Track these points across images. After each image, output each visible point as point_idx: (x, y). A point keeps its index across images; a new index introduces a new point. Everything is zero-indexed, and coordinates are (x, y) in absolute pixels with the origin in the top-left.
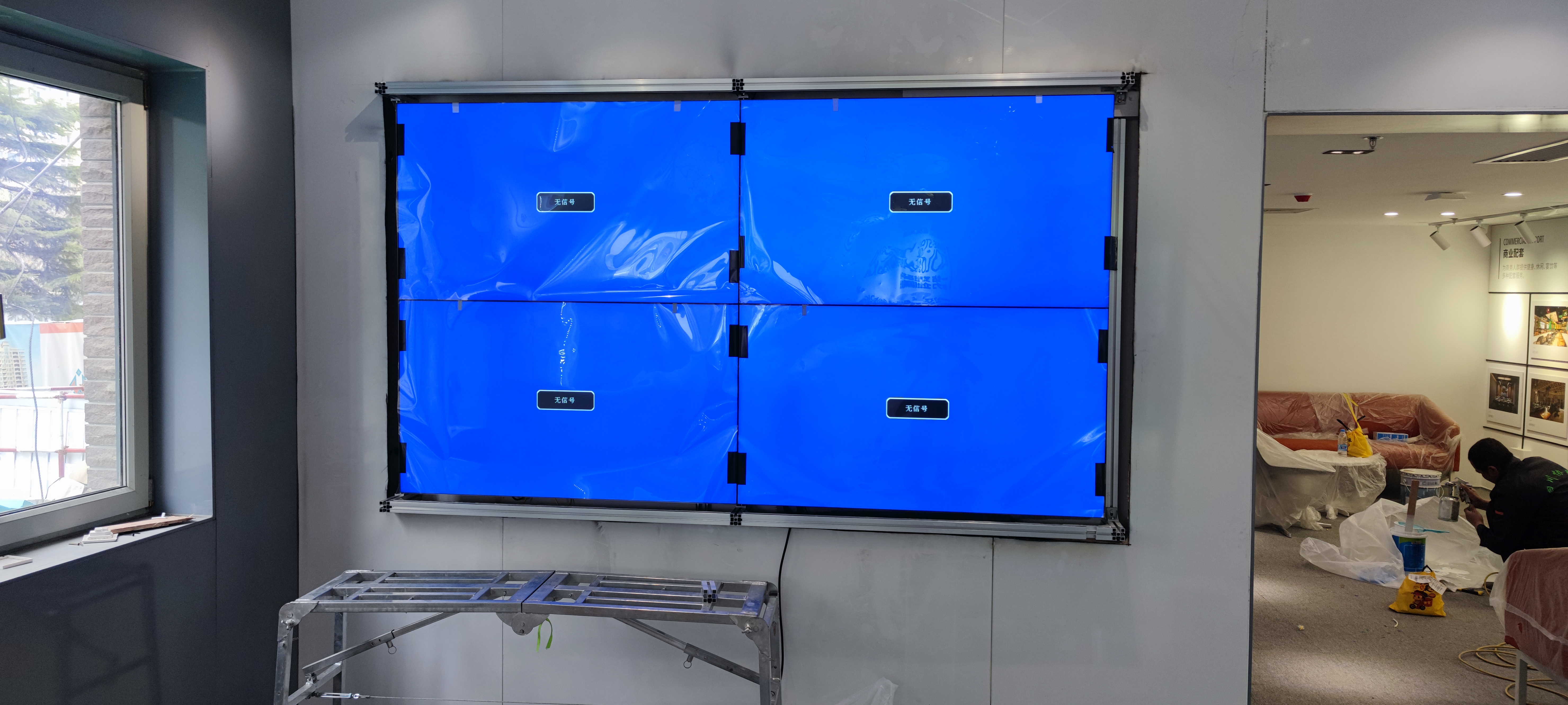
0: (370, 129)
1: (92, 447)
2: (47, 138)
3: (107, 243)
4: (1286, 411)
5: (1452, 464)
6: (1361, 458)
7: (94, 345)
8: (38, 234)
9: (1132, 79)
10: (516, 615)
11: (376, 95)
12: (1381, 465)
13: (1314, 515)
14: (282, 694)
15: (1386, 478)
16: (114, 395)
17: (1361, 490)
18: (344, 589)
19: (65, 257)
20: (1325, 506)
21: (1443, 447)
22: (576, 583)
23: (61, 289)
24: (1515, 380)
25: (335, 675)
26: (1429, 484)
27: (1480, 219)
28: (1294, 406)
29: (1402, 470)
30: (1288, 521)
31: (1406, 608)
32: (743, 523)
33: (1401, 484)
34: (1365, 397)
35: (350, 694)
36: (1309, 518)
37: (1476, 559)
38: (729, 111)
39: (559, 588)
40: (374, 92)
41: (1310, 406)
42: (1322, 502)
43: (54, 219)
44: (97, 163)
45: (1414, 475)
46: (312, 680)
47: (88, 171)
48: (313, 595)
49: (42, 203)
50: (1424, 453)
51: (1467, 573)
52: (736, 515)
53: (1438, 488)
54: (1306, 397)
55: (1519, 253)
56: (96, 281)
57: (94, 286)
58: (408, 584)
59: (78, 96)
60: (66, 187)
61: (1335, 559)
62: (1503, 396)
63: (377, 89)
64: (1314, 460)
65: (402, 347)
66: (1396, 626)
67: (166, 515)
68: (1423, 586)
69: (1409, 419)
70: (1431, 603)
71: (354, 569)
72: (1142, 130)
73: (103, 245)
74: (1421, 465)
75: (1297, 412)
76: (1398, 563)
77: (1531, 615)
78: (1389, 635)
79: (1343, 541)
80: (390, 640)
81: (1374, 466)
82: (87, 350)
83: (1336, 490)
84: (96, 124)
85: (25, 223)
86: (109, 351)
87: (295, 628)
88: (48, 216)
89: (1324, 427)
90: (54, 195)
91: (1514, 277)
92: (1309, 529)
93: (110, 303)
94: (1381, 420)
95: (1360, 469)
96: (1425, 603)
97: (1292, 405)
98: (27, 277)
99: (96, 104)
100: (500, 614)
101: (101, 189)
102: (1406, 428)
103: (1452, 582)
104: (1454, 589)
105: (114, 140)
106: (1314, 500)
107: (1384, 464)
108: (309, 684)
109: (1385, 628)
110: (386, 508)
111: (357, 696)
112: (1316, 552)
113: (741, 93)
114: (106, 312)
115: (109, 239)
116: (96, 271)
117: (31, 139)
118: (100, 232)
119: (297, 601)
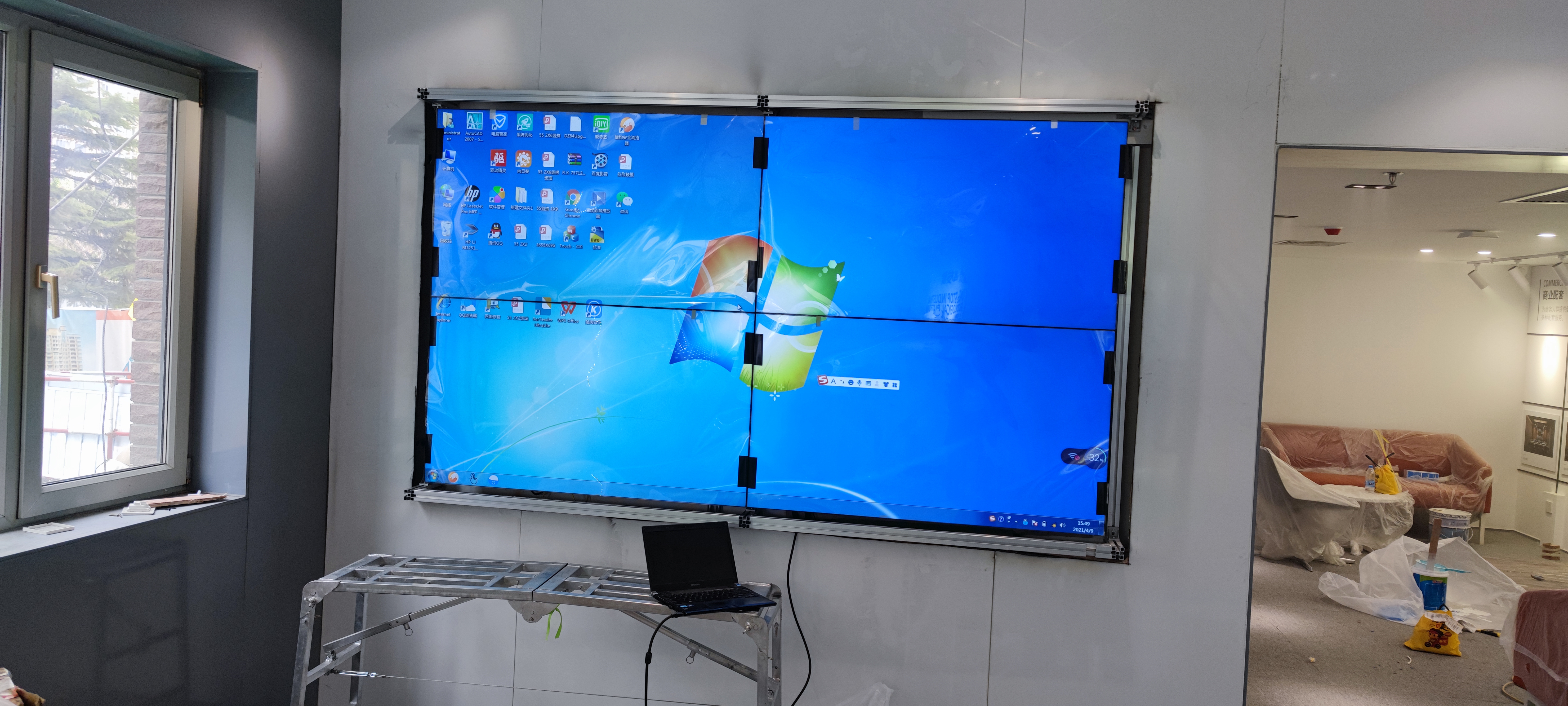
0: (412, 132)
1: (136, 425)
2: (113, 131)
3: (159, 232)
4: (1316, 445)
5: (1483, 506)
6: (1388, 495)
7: (142, 328)
8: (100, 223)
9: (1145, 107)
10: (527, 603)
11: (419, 100)
12: (1409, 503)
13: (1337, 550)
14: (302, 669)
15: (1414, 517)
16: (159, 376)
17: (1386, 527)
18: (366, 571)
19: (124, 247)
20: (1349, 542)
21: (1474, 488)
22: (588, 577)
23: (119, 277)
24: (1551, 423)
25: (354, 654)
26: (1458, 525)
27: (1518, 259)
28: (1324, 441)
29: (1431, 510)
30: (1310, 554)
31: (1421, 646)
32: (751, 526)
33: (1430, 523)
34: (1397, 434)
35: (367, 673)
36: (1332, 553)
37: (1498, 600)
38: (753, 126)
39: (569, 580)
40: (417, 97)
41: (1340, 441)
42: (1346, 538)
43: (115, 209)
44: (153, 156)
45: (1442, 515)
46: (331, 657)
47: (145, 163)
48: (336, 575)
49: (104, 193)
50: (1455, 493)
51: (1488, 614)
52: (744, 518)
53: (1467, 529)
54: (1337, 432)
55: (1559, 295)
56: (148, 268)
57: (145, 272)
58: (426, 569)
59: (138, 92)
60: (128, 179)
61: (1353, 595)
62: (1539, 439)
63: (420, 94)
64: (1340, 496)
65: (432, 342)
66: (1409, 663)
67: (202, 493)
68: (1439, 624)
69: (1441, 458)
70: (1447, 642)
71: (377, 553)
72: (1155, 158)
73: (155, 234)
74: (1451, 505)
75: (1327, 446)
76: (1417, 601)
77: (1539, 656)
78: (1401, 671)
79: (1363, 576)
80: (407, 623)
81: (1402, 504)
82: (135, 334)
83: (1362, 527)
84: (154, 119)
85: (87, 212)
86: (156, 335)
87: (319, 607)
88: (110, 206)
89: (1353, 463)
90: (117, 186)
91: (1553, 319)
92: (1332, 564)
93: (159, 288)
94: (1412, 458)
95: (1387, 506)
96: (1441, 641)
97: (1321, 439)
98: (87, 265)
99: (155, 100)
100: (512, 601)
101: (155, 180)
102: (1438, 467)
103: (1471, 623)
104: (1473, 630)
105: (170, 135)
106: (1338, 535)
107: (1412, 502)
108: (328, 661)
109: (1398, 664)
110: (410, 496)
111: (373, 675)
112: (1335, 587)
113: (767, 109)
114: (155, 298)
115: (161, 228)
116: (147, 258)
117: (97, 132)
118: (153, 221)
119: (321, 580)
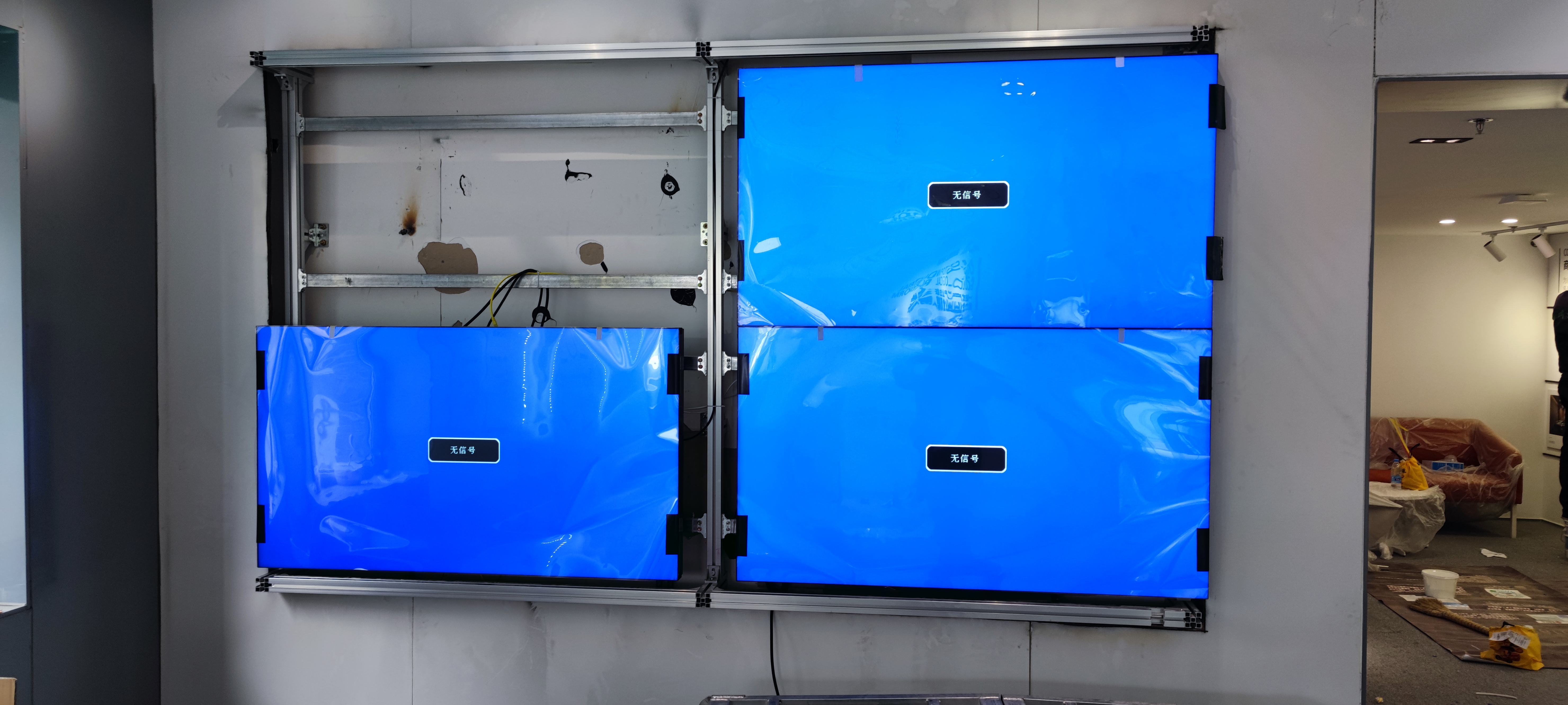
0: (249, 111)
5: (1514, 496)
6: (1417, 491)
9: (1205, 34)
11: (254, 69)
12: (1440, 498)
15: (1445, 513)
20: (1379, 544)
21: (1504, 477)
27: (1543, 227)
32: (712, 605)
34: (1415, 422)
40: (249, 63)
50: (1483, 484)
52: (703, 594)
63: (253, 60)
68: (1504, 643)
69: (1464, 446)
70: (1519, 658)
81: (1432, 500)
94: (1433, 447)
95: (1418, 503)
96: (1512, 658)
102: (1462, 456)
107: (1442, 496)
110: (264, 586)
113: (708, 60)
